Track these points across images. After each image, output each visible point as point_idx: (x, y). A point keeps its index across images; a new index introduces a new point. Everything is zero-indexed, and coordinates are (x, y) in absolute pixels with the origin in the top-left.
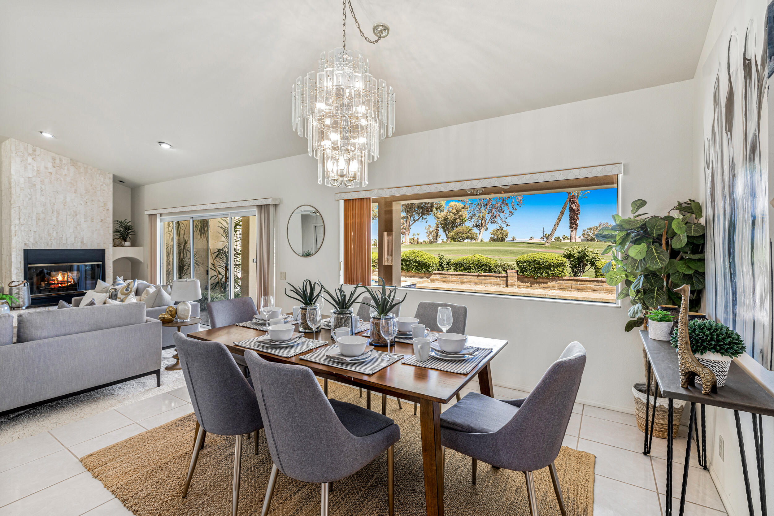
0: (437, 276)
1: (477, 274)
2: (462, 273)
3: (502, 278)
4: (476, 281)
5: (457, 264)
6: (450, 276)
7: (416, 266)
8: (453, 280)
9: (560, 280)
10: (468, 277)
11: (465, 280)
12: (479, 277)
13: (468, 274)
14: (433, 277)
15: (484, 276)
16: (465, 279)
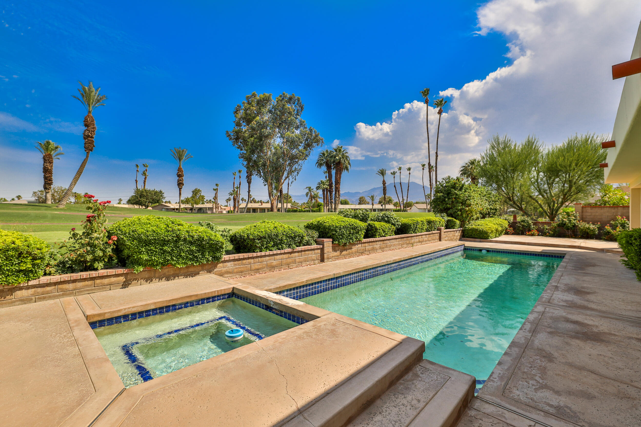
0: (229, 264)
1: (289, 250)
2: (271, 253)
3: (316, 251)
4: (289, 260)
5: (265, 238)
6: (252, 261)
7: (191, 252)
8: (256, 266)
9: (359, 244)
10: (278, 257)
11: (275, 263)
12: (292, 255)
13: (279, 252)
14: (220, 267)
15: (298, 252)
16: (274, 261)
